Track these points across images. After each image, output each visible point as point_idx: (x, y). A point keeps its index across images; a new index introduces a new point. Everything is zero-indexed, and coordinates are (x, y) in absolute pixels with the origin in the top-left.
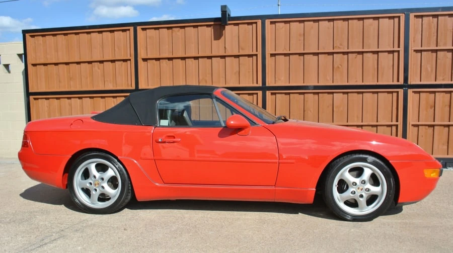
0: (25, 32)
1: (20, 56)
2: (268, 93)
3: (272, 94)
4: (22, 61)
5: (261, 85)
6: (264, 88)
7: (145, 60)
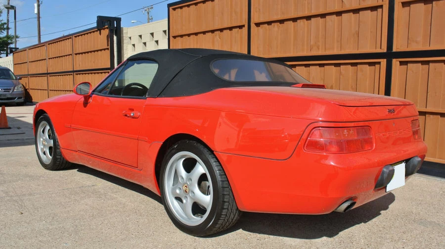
0: (169, 5)
1: (165, 32)
2: (395, 62)
3: (402, 63)
4: (166, 35)
5: (385, 51)
6: (390, 55)
7: (258, 25)
